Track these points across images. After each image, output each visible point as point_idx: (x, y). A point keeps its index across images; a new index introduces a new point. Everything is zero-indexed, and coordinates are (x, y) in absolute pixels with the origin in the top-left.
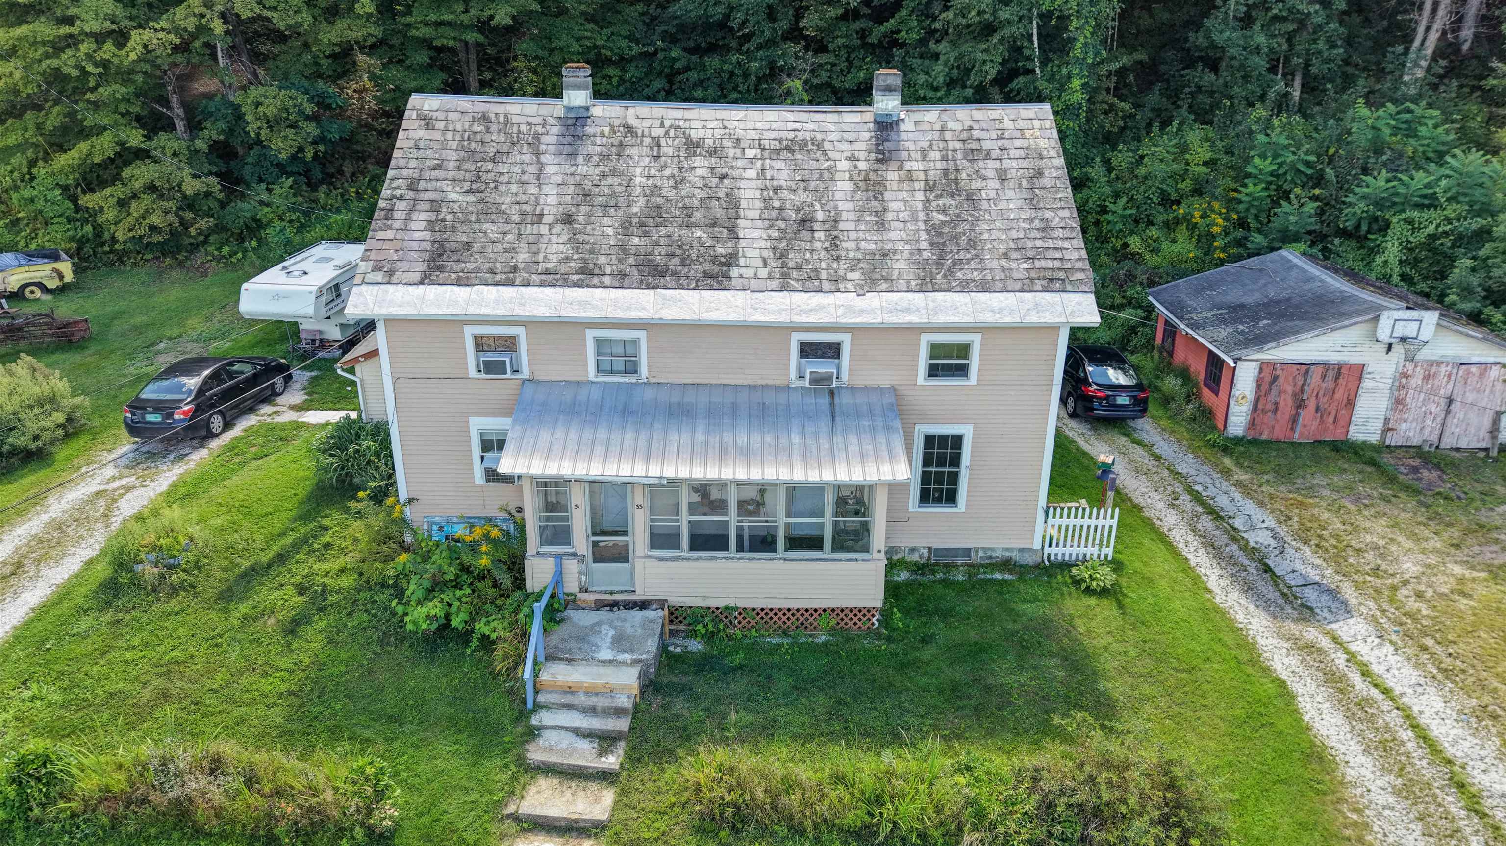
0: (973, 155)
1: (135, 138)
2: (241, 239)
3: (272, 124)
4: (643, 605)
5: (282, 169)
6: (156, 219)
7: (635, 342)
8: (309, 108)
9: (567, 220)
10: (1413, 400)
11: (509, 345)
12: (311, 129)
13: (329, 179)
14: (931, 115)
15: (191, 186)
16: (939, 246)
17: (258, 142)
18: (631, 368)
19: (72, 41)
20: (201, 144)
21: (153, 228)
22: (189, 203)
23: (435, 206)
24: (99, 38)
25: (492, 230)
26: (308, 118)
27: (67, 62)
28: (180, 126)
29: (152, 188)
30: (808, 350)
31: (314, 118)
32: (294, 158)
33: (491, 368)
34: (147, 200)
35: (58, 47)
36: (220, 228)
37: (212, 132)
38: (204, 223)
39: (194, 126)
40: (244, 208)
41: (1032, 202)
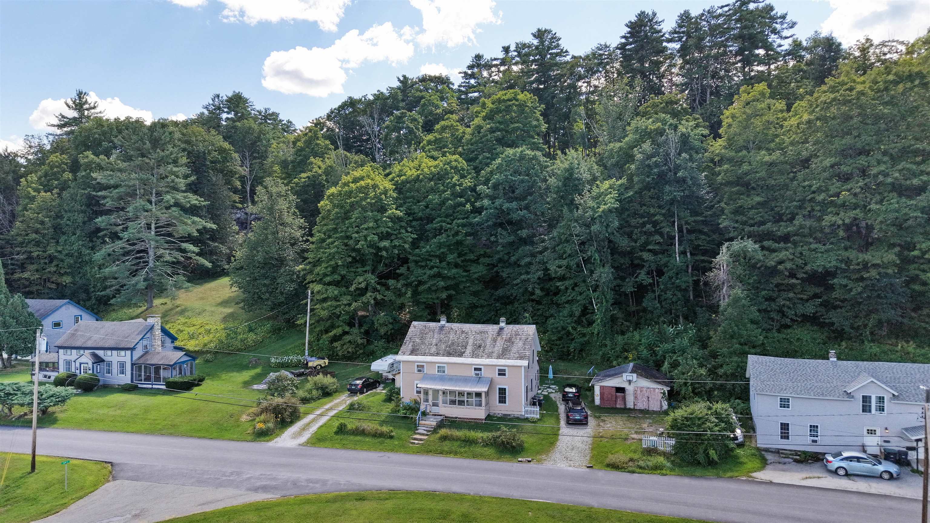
0: (516, 335)
1: (347, 329)
2: (368, 356)
3: (381, 325)
4: (441, 415)
5: (382, 337)
6: (350, 350)
7: (444, 367)
8: (391, 321)
9: (436, 345)
10: (639, 397)
11: (423, 366)
12: (391, 326)
13: (393, 340)
14: (511, 327)
15: (360, 341)
16: (503, 352)
17: (377, 330)
18: (444, 372)
19: (339, 306)
20: (362, 330)
21: (348, 352)
22: (358, 345)
23: (414, 342)
24: (345, 305)
25: (423, 347)
26: (390, 323)
27: (337, 311)
28: (357, 325)
29: (350, 342)
30: (476, 369)
31: (392, 323)
32: (385, 334)
33: (419, 371)
34: (348, 344)
35: (336, 307)
36: (364, 353)
37: (365, 327)
38: (361, 351)
39: (361, 325)
40: (371, 347)
41: (524, 344)
